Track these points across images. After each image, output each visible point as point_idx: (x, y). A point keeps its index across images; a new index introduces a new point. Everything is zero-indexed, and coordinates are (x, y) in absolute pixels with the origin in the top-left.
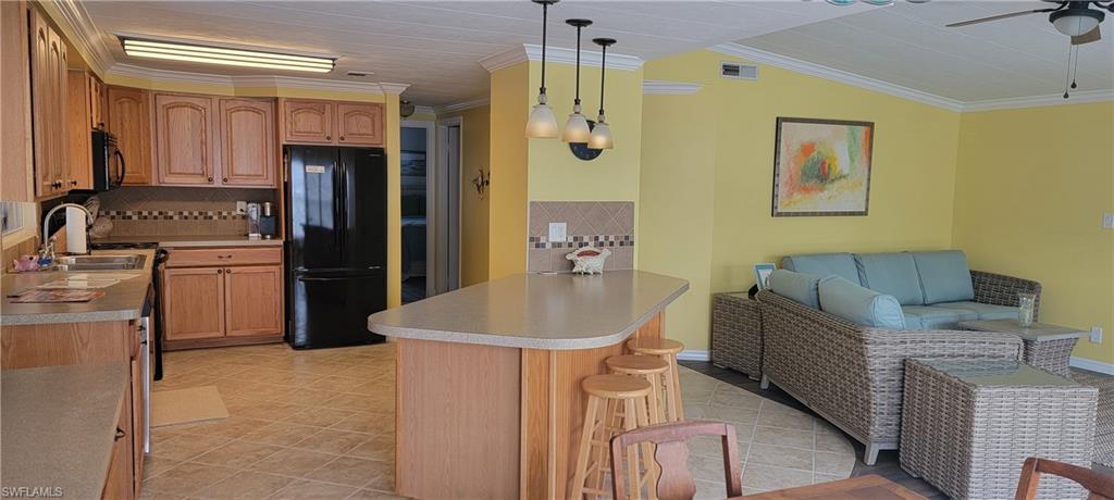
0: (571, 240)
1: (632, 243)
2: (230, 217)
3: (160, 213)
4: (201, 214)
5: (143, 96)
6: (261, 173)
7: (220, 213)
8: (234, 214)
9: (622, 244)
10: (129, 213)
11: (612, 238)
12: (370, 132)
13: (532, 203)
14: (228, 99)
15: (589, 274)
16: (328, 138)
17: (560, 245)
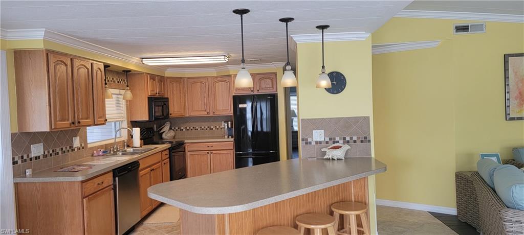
0: (327, 139)
1: (369, 141)
2: (220, 129)
3: (193, 128)
4: (208, 127)
5: (182, 80)
6: (228, 109)
7: (216, 127)
8: (221, 127)
9: (362, 142)
10: (182, 128)
11: (355, 138)
12: (271, 86)
13: (302, 120)
14: (214, 78)
15: (334, 159)
16: (252, 91)
17: (320, 143)
